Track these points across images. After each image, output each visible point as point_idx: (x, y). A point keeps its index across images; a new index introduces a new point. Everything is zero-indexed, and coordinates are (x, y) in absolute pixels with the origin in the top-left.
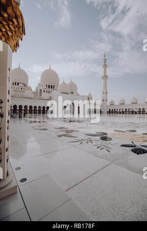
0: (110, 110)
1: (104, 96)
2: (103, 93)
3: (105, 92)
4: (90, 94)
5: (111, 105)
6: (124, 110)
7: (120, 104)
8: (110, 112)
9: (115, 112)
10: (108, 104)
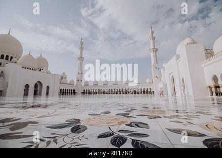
0: (84, 90)
1: (80, 76)
2: (79, 73)
3: (80, 73)
4: (64, 73)
5: (85, 85)
6: (97, 91)
7: (94, 85)
8: (84, 92)
9: (89, 93)
10: (83, 85)
